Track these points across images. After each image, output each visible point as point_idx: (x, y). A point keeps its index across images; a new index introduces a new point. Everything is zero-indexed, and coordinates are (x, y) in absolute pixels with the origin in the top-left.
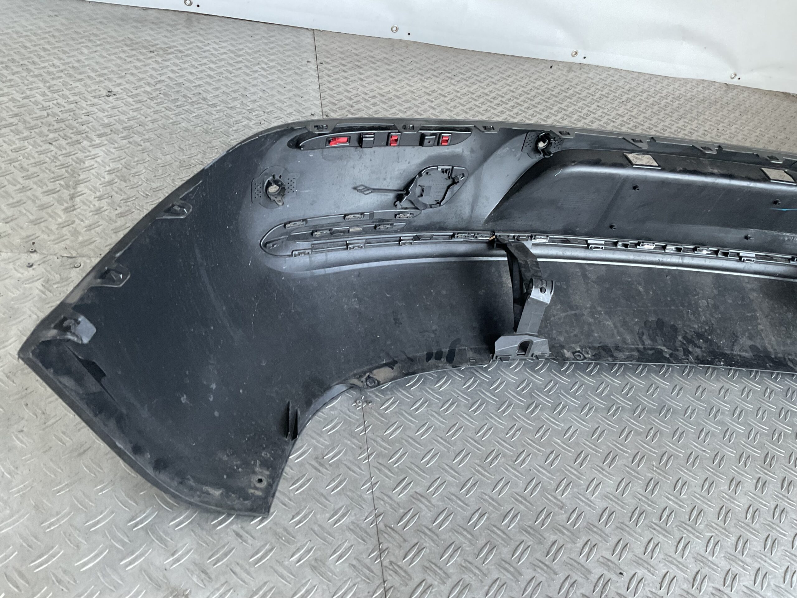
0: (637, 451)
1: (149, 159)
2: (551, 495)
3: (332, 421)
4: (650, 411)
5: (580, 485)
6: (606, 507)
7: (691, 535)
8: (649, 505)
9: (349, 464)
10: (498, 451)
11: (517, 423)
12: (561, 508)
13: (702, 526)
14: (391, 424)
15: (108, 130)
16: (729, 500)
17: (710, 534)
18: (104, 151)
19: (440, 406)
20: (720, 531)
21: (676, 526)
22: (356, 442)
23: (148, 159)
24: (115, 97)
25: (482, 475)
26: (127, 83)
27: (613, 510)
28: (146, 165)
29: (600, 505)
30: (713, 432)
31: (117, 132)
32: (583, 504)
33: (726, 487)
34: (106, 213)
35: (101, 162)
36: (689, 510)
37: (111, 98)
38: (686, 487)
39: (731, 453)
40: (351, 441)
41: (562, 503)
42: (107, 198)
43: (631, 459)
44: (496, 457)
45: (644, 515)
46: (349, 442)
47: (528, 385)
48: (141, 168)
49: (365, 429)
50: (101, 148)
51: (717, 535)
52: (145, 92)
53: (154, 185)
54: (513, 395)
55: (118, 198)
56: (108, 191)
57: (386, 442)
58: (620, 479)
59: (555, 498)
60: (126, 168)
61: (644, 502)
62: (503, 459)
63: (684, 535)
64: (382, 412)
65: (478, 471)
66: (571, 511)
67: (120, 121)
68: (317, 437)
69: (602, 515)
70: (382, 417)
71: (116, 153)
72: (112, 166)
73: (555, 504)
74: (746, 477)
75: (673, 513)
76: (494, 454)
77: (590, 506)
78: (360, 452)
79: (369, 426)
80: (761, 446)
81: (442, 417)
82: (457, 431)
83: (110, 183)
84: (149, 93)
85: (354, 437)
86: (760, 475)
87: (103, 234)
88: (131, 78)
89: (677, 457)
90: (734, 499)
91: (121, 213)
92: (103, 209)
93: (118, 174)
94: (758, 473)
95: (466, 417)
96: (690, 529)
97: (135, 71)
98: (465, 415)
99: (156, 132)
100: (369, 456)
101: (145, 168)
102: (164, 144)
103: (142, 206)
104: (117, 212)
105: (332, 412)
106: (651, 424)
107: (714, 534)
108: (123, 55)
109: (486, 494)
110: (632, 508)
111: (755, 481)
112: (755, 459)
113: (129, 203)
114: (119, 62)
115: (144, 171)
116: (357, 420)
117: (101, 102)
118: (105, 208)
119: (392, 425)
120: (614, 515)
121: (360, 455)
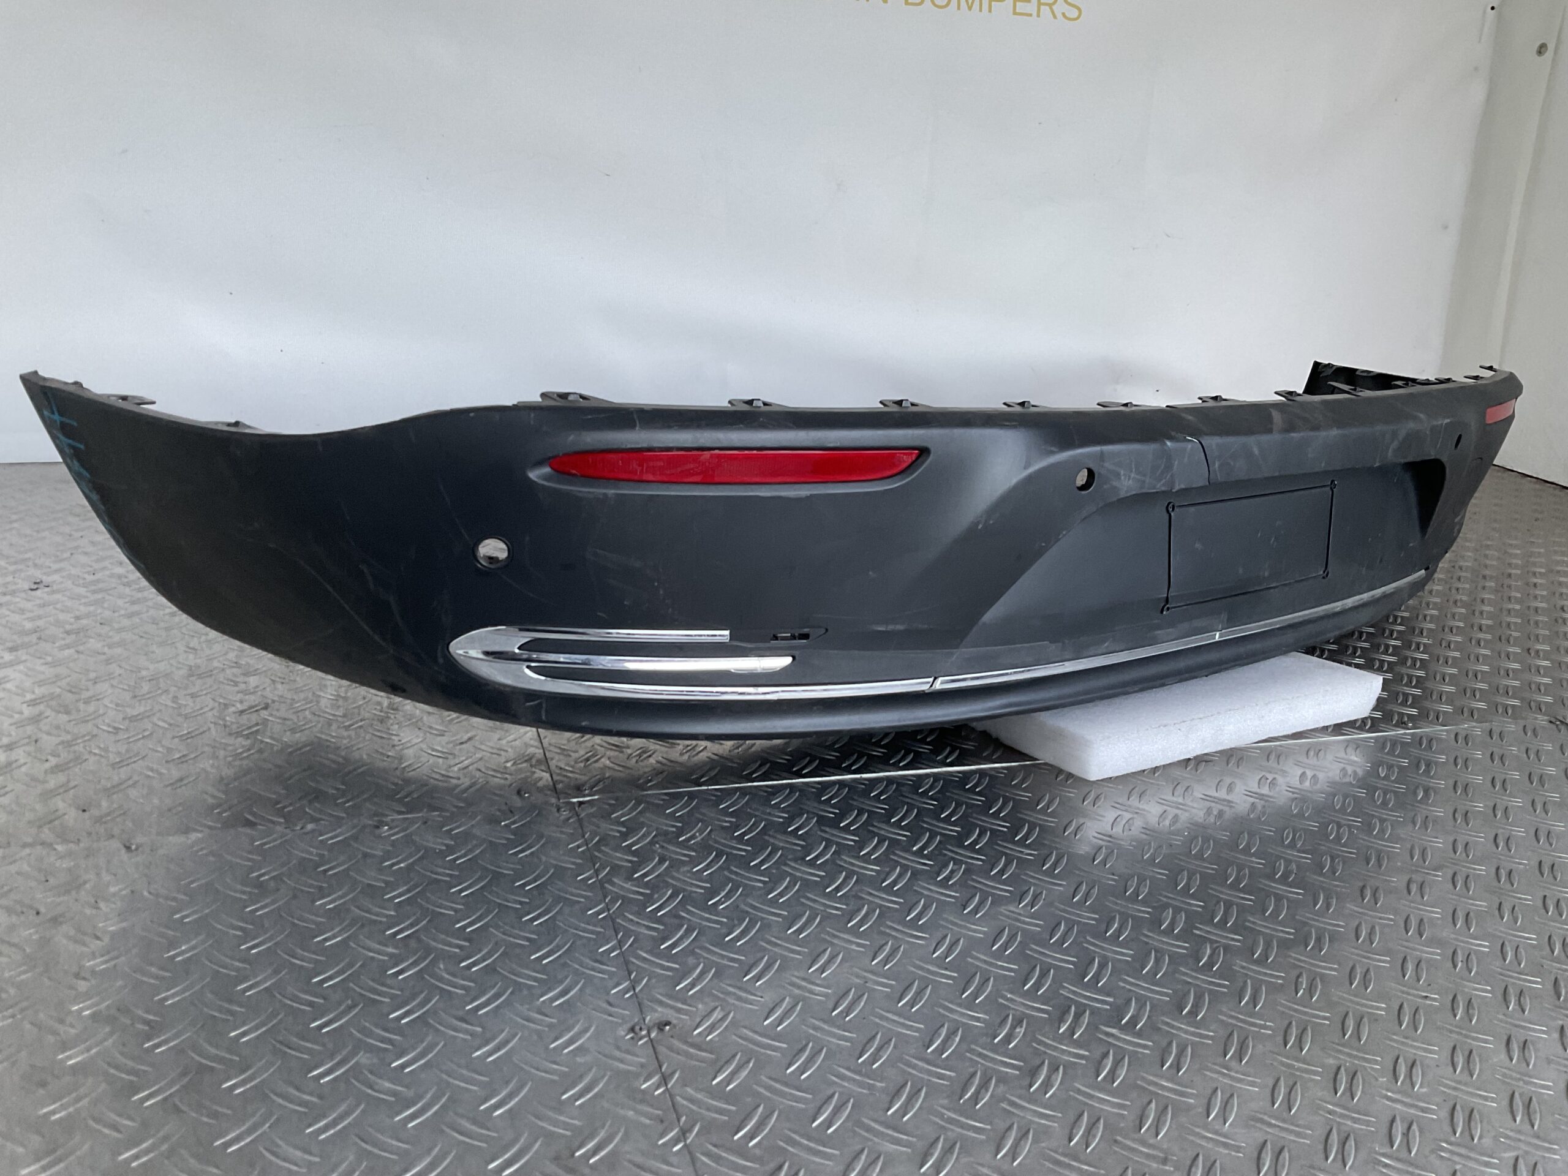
0: (1286, 1022)
1: (121, 671)
2: (1134, 1140)
3: (581, 1077)
4: (1285, 944)
5: (1189, 1108)
6: (1261, 1140)
7: (1471, 1164)
8: (1355, 1120)
9: (639, 1159)
10: (984, 1074)
11: (1011, 1012)
12: (1165, 1161)
13: (1487, 1142)
14: (724, 1060)
15: (33, 638)
16: (1520, 1079)
17: (1514, 1154)
18: (20, 672)
19: (831, 1006)
20: (1529, 1144)
21: (1433, 1151)
22: (650, 1110)
23: (118, 671)
24: (47, 589)
25: (963, 1126)
26: (73, 566)
27: (1280, 1145)
28: (114, 683)
29: (1247, 1139)
30: (1428, 961)
31: (53, 640)
32: (1210, 1146)
33: (1503, 1056)
34: (23, 769)
35: (14, 689)
36: (1444, 1114)
37: (38, 593)
38: (1418, 1071)
39: (1483, 992)
40: (634, 1110)
41: (1161, 1150)
42: (28, 744)
43: (1280, 1039)
44: (984, 1085)
45: (1351, 1143)
46: (631, 1113)
47: (1012, 938)
48: (103, 687)
49: (665, 1080)
50: (17, 667)
51: (1527, 1153)
52: (112, 576)
53: (130, 712)
54: (985, 962)
55: (49, 742)
56: (29, 733)
57: (719, 1099)
58: (1271, 1082)
59: (1144, 1143)
60: (70, 691)
61: (1342, 1116)
62: (1002, 1088)
63: (1458, 1167)
64: (698, 1040)
65: (951, 1121)
66: (1189, 1163)
67: (58, 623)
68: (551, 1114)
69: (1259, 1158)
70: (700, 1049)
71: (49, 672)
72: (39, 691)
73: (1148, 1156)
74: (1535, 1030)
75: (1415, 1127)
76: (977, 1081)
77: (1226, 1145)
78: (661, 1127)
79: (673, 1073)
80: (1538, 970)
81: (839, 1028)
82: (880, 1049)
83: (36, 720)
84: (120, 577)
85: (642, 1101)
86: (1561, 1022)
87: (14, 806)
88: (83, 559)
89: (1375, 1019)
90: (1530, 1077)
91: (57, 766)
92: (14, 765)
93: (53, 703)
94: (1556, 1019)
95: (896, 1018)
96: (1463, 1151)
97: (91, 549)
98: (890, 1015)
99: (136, 631)
100: (684, 1133)
101: (112, 686)
102: (155, 646)
103: (106, 750)
104: (47, 765)
105: (578, 1059)
106: (1296, 967)
107: (1520, 1153)
108: (67, 529)
109: (982, 1165)
110: (1321, 1133)
111: (1556, 1035)
112: (1536, 996)
113: (76, 748)
114: (59, 539)
115: (110, 691)
116: (642, 1066)
117: (18, 600)
118: (22, 761)
119: (728, 1062)
120: (1286, 1154)
121: (662, 1136)
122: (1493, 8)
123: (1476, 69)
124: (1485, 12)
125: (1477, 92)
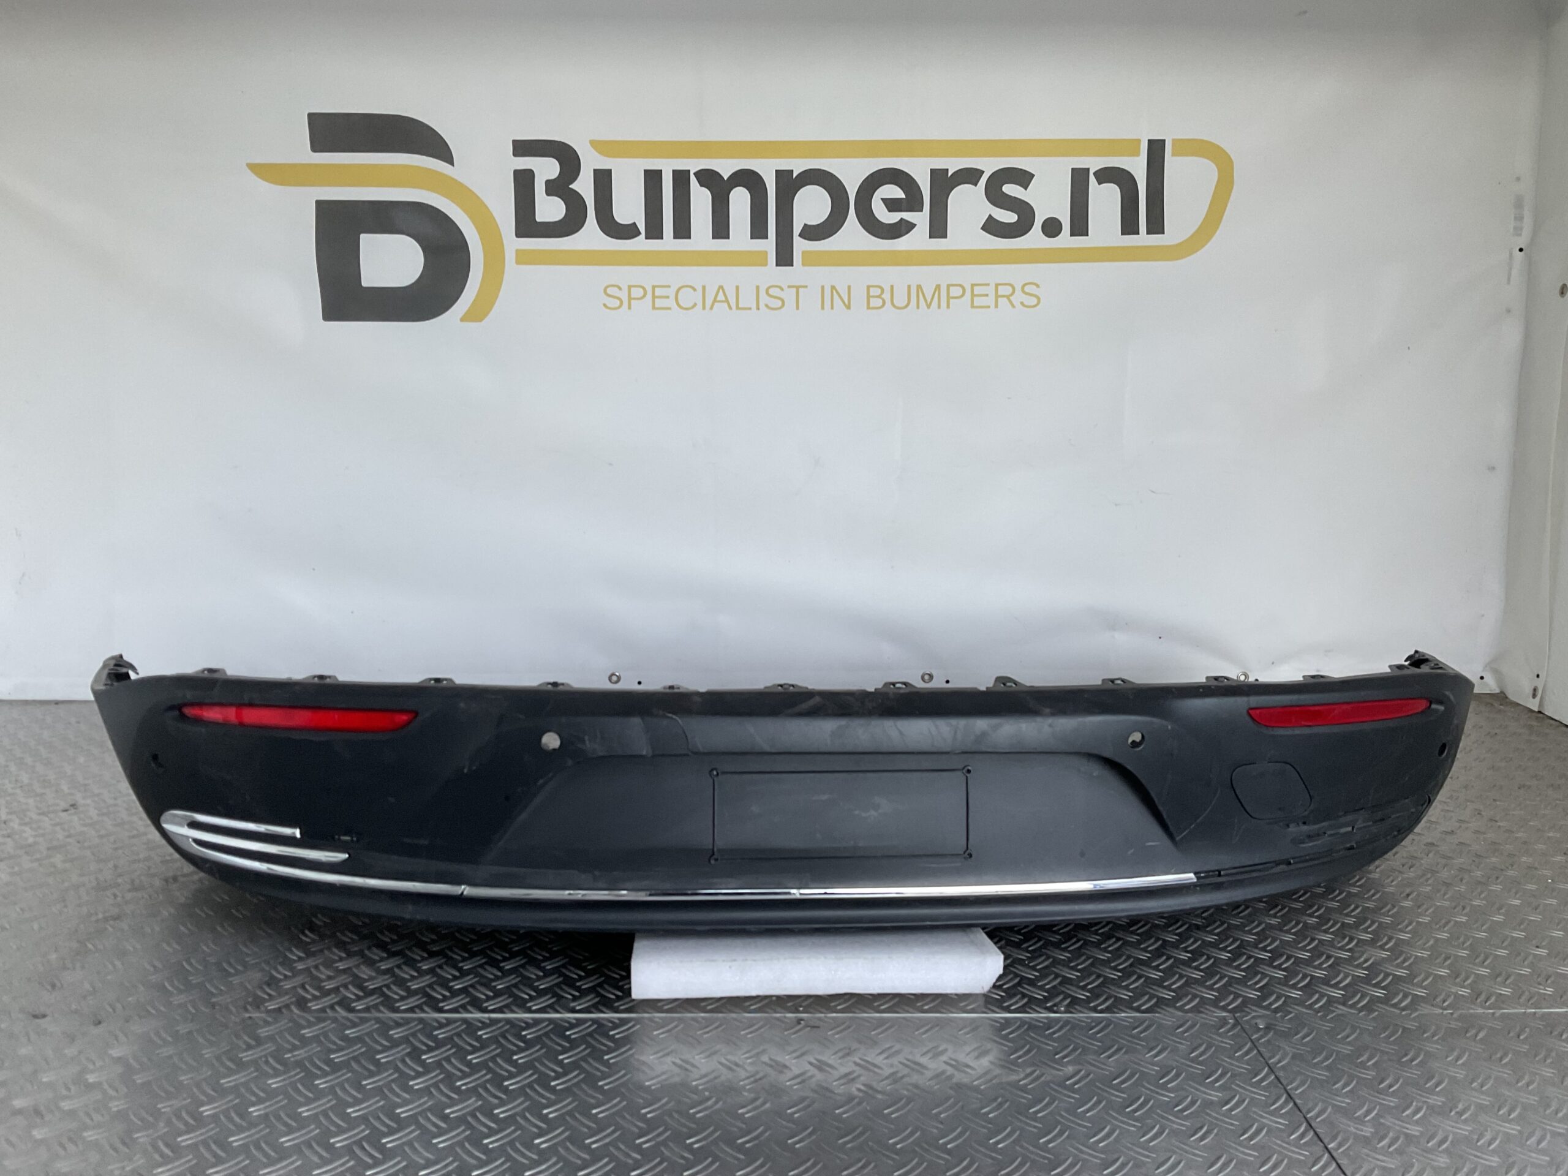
122: (1521, 250)
123: (1509, 311)
124: (1511, 254)
125: (1511, 335)
